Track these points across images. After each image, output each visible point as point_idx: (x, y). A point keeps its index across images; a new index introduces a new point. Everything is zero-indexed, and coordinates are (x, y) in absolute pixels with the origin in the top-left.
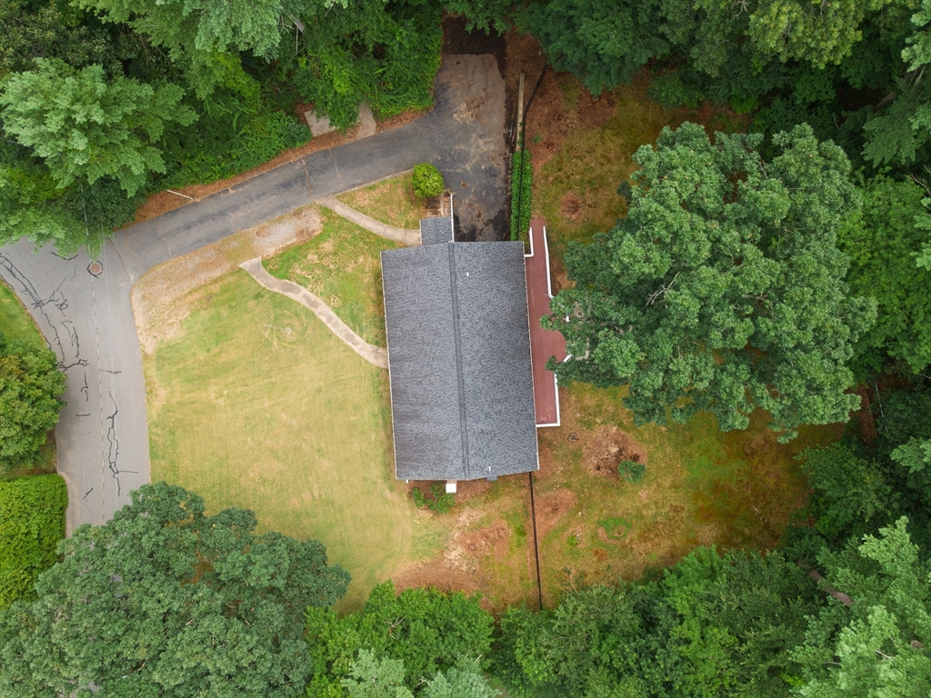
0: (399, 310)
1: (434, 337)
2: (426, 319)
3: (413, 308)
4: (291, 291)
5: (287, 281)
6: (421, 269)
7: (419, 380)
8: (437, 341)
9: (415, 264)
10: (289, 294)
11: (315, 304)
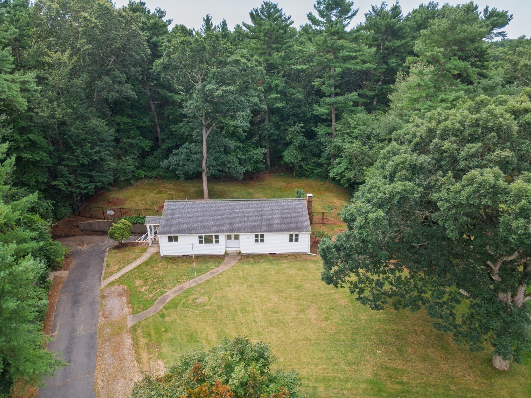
0: (199, 227)
1: (220, 210)
2: (208, 214)
3: (200, 220)
4: (166, 299)
5: (156, 301)
6: (176, 215)
7: (246, 218)
8: (223, 209)
9: (172, 218)
10: (168, 301)
11: (181, 289)
